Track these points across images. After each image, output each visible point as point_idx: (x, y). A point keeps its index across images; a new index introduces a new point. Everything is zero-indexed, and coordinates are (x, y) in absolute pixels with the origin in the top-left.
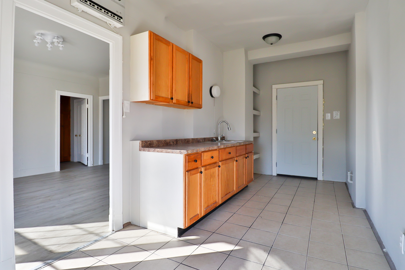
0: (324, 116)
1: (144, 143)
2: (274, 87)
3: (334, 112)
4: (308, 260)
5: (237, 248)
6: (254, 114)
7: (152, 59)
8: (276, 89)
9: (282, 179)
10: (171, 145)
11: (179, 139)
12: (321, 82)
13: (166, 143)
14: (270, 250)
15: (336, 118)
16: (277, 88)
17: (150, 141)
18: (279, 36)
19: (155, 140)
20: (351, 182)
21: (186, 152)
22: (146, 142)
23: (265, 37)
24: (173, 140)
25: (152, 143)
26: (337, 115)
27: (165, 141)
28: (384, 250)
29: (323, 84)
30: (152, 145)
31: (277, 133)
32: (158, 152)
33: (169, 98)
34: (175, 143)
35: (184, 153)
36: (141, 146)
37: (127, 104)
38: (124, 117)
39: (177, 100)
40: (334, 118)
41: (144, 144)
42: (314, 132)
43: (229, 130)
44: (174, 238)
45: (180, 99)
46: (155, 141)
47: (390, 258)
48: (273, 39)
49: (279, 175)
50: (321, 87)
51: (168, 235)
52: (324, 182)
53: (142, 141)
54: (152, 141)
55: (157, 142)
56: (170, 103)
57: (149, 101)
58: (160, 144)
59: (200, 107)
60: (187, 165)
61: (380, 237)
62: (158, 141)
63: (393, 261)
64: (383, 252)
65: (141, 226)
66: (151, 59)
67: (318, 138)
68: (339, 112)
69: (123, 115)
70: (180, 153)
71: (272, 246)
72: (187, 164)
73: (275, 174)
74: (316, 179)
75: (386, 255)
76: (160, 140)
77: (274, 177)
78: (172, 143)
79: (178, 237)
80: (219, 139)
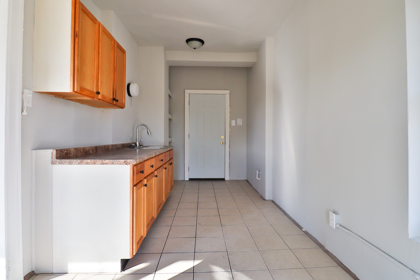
0: (230, 122)
1: (59, 152)
2: (187, 92)
3: (238, 119)
4: (262, 254)
5: (197, 262)
6: (169, 118)
7: (77, 35)
8: (188, 94)
9: (195, 184)
10: (90, 153)
11: (99, 146)
12: (228, 92)
13: (85, 151)
14: (228, 255)
15: (239, 125)
16: (190, 93)
17: (66, 149)
18: (202, 42)
19: (73, 148)
20: (259, 179)
21: (134, 162)
22: (61, 151)
23: (188, 41)
24: (92, 147)
25: (69, 152)
26: (240, 122)
27: (84, 148)
28: (303, 230)
29: (230, 94)
30: (69, 155)
31: (189, 138)
32: (87, 164)
33: (95, 91)
34: (95, 151)
35: (132, 164)
36: (54, 157)
37: (29, 95)
38: (25, 113)
39: (103, 96)
40: (238, 125)
41: (60, 154)
42: (223, 137)
43: (149, 134)
44: (116, 274)
45: (105, 95)
46: (72, 150)
47: (311, 235)
48: (196, 44)
49: (191, 180)
50: (228, 97)
51: (105, 273)
52: (231, 181)
53: (57, 150)
54: (69, 149)
55: (74, 151)
56: (95, 99)
57: (71, 92)
58: (78, 153)
59: (122, 107)
60: (135, 178)
61: (295, 220)
62: (77, 149)
63: (315, 237)
64: (303, 231)
65: (54, 272)
66: (75, 35)
67: (225, 142)
68: (242, 119)
69: (22, 112)
70: (125, 163)
71: (227, 250)
72: (135, 176)
73: (187, 179)
74: (223, 179)
75: (306, 233)
76: (79, 148)
77: (187, 181)
78: (91, 152)
79: (121, 271)
80: (138, 145)
